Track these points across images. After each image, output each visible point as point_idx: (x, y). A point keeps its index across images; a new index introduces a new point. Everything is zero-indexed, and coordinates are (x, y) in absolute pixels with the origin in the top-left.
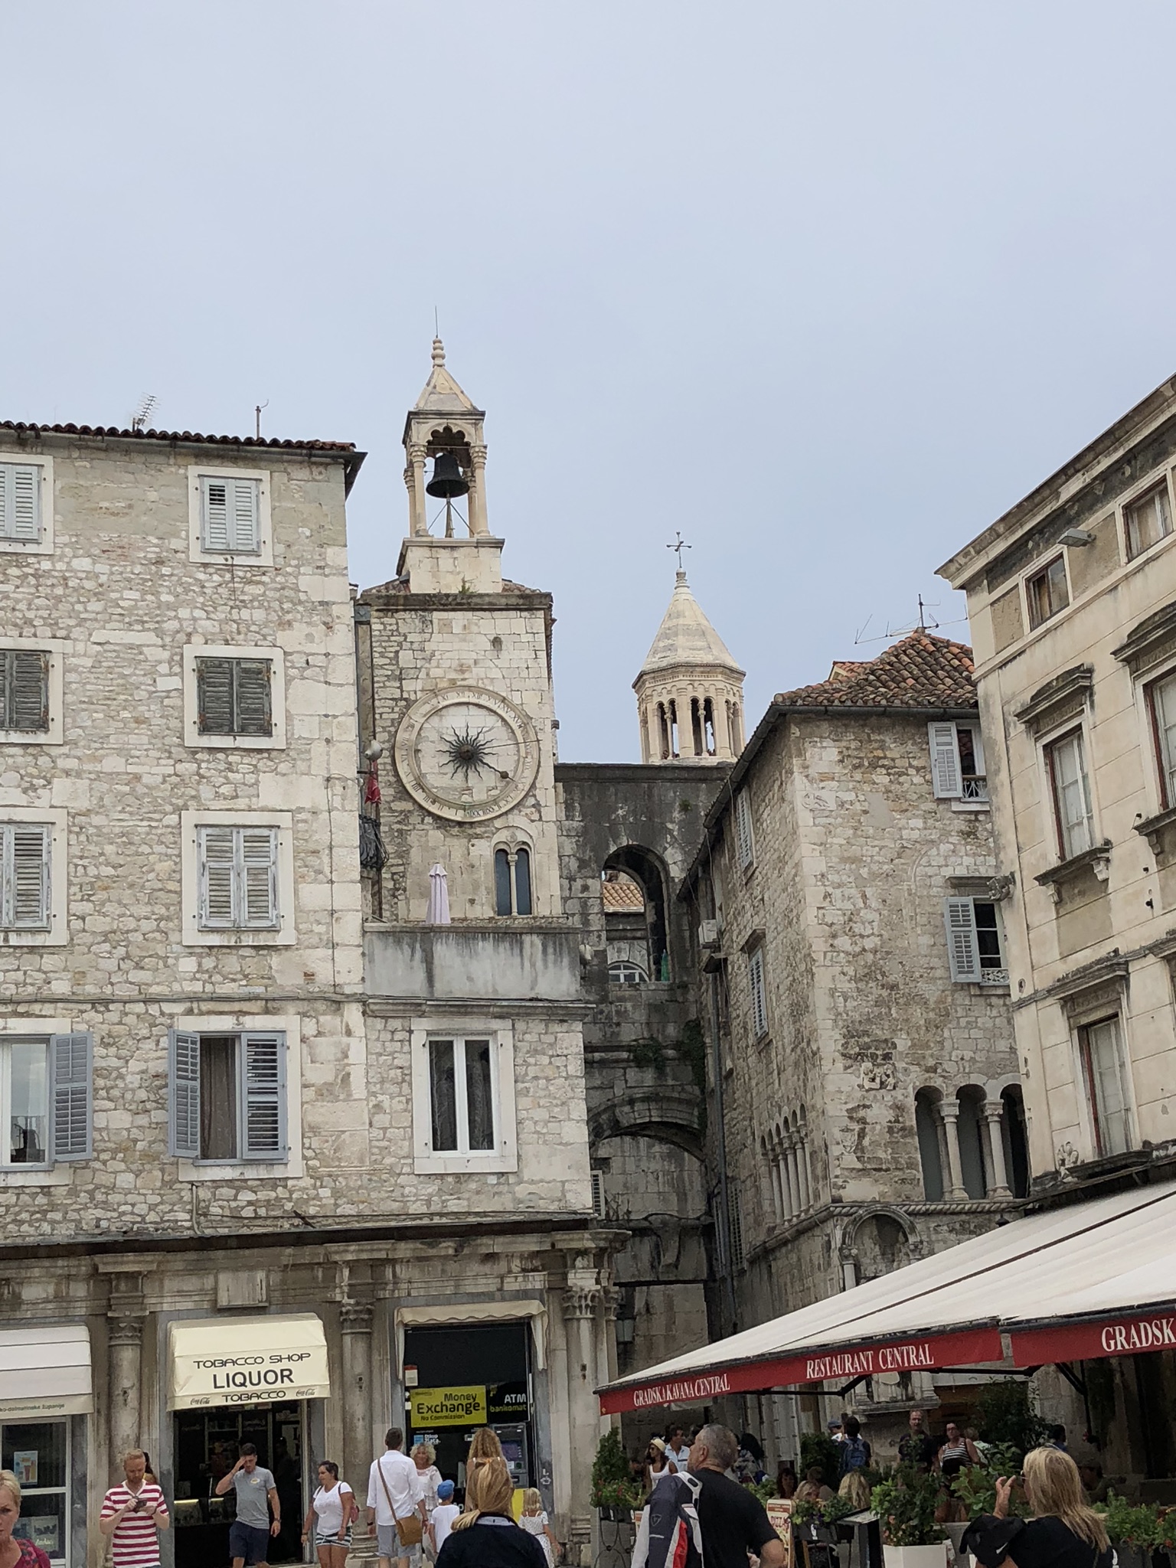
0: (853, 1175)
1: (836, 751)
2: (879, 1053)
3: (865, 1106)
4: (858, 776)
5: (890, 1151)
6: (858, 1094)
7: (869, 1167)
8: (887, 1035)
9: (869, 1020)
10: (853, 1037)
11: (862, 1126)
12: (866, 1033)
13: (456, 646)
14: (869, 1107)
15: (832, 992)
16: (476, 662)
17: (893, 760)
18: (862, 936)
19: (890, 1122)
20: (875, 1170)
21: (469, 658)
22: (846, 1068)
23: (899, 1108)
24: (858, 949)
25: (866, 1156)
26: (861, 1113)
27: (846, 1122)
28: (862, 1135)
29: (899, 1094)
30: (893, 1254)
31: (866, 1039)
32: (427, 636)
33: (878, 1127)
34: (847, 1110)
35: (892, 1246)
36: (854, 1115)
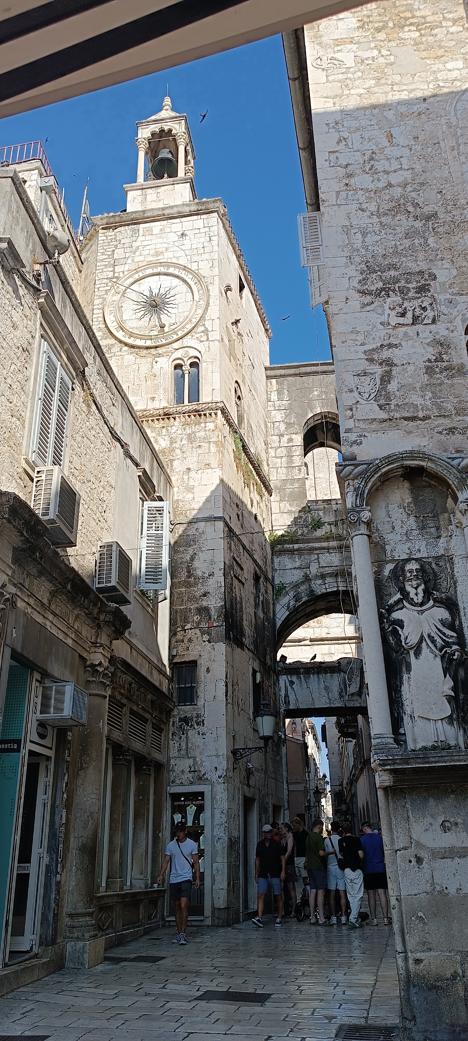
0: (374, 426)
1: (354, 20)
2: (410, 286)
3: (390, 346)
4: (382, 36)
5: (429, 395)
6: (382, 332)
7: (397, 415)
8: (423, 266)
9: (396, 253)
10: (375, 272)
11: (387, 368)
12: (393, 267)
13: (154, 242)
14: (396, 346)
15: (347, 230)
16: (167, 249)
17: (424, 17)
18: (386, 172)
19: (429, 361)
20: (406, 419)
21: (161, 247)
22: (364, 305)
23: (441, 345)
24: (381, 185)
25: (393, 402)
26: (386, 354)
27: (364, 365)
28: (386, 378)
29: (441, 329)
30: (438, 528)
31: (393, 273)
32: (134, 238)
33: (411, 368)
34: (365, 352)
35: (436, 516)
36: (376, 357)
